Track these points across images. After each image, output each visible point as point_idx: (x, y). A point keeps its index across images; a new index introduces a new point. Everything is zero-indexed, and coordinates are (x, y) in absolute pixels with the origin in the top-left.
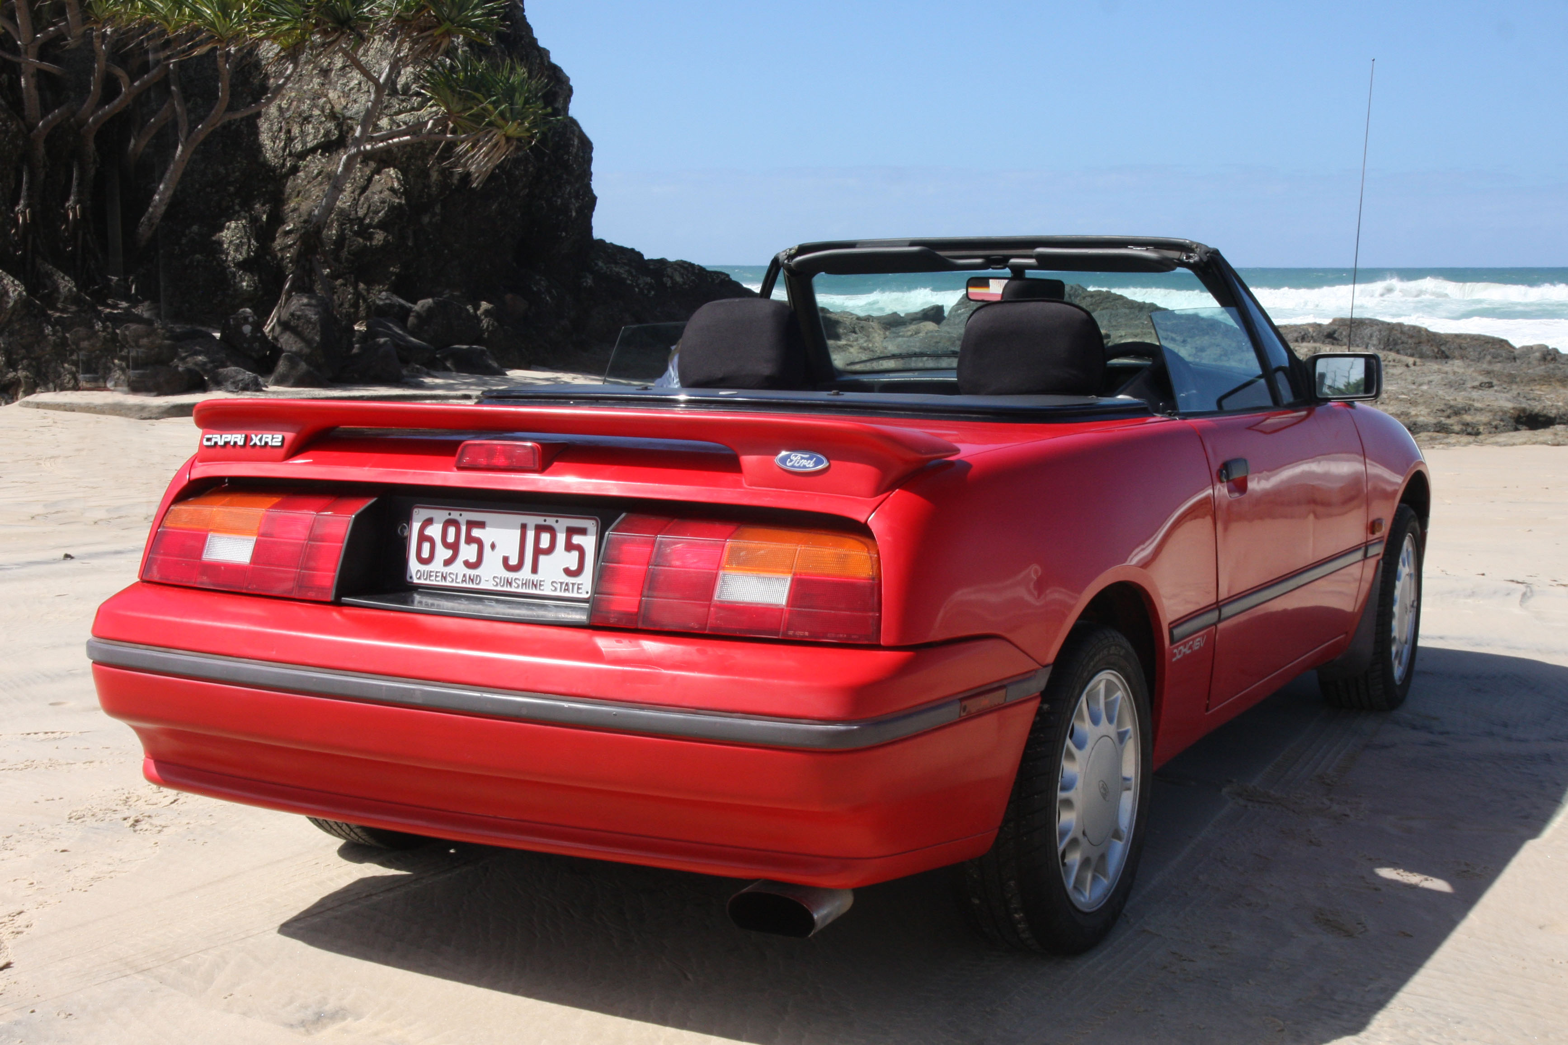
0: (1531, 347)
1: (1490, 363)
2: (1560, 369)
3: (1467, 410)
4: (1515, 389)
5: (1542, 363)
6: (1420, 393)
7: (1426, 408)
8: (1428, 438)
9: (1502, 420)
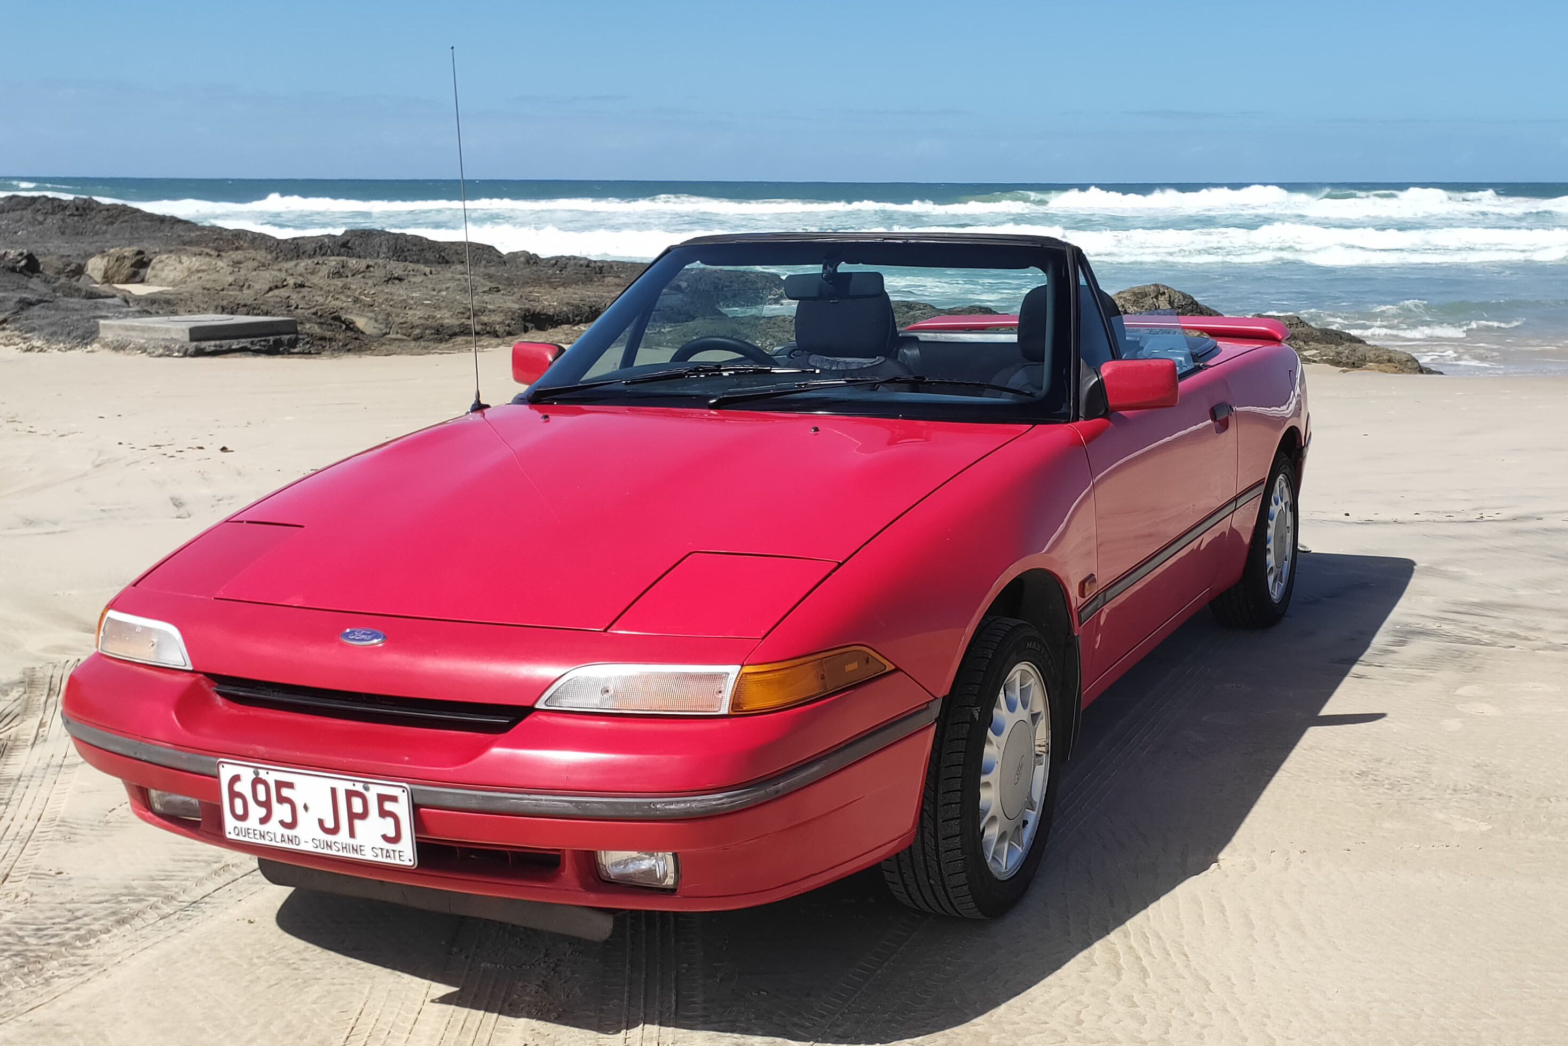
0: (517, 253)
1: (485, 266)
2: (542, 271)
3: (483, 311)
4: (518, 292)
5: (527, 266)
6: (442, 299)
7: (449, 311)
8: (464, 342)
9: (512, 319)
